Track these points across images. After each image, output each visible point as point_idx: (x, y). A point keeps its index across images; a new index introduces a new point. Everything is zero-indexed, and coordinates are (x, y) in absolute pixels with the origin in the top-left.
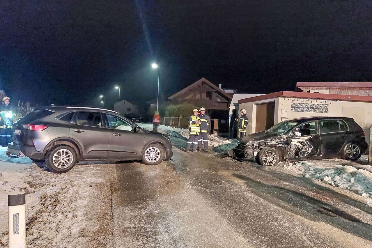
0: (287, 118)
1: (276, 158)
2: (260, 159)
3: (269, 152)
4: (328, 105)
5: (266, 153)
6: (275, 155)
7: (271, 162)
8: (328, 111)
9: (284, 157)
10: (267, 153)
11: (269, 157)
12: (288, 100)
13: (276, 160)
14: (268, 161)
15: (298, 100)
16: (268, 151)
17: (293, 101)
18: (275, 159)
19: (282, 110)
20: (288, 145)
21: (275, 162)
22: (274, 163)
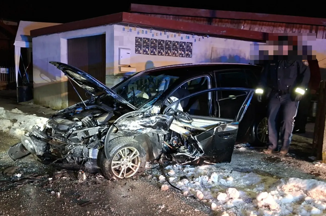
0: (129, 66)
1: (140, 160)
2: (107, 166)
3: (126, 148)
4: (191, 43)
5: (120, 151)
6: (138, 155)
7: (129, 170)
8: (191, 54)
9: (154, 155)
10: (122, 151)
11: (125, 159)
12: (131, 30)
13: (139, 164)
14: (124, 168)
15: (146, 32)
16: (125, 146)
17: (138, 33)
18: (138, 161)
19: (121, 50)
20: (164, 129)
21: (138, 168)
22: (135, 171)
